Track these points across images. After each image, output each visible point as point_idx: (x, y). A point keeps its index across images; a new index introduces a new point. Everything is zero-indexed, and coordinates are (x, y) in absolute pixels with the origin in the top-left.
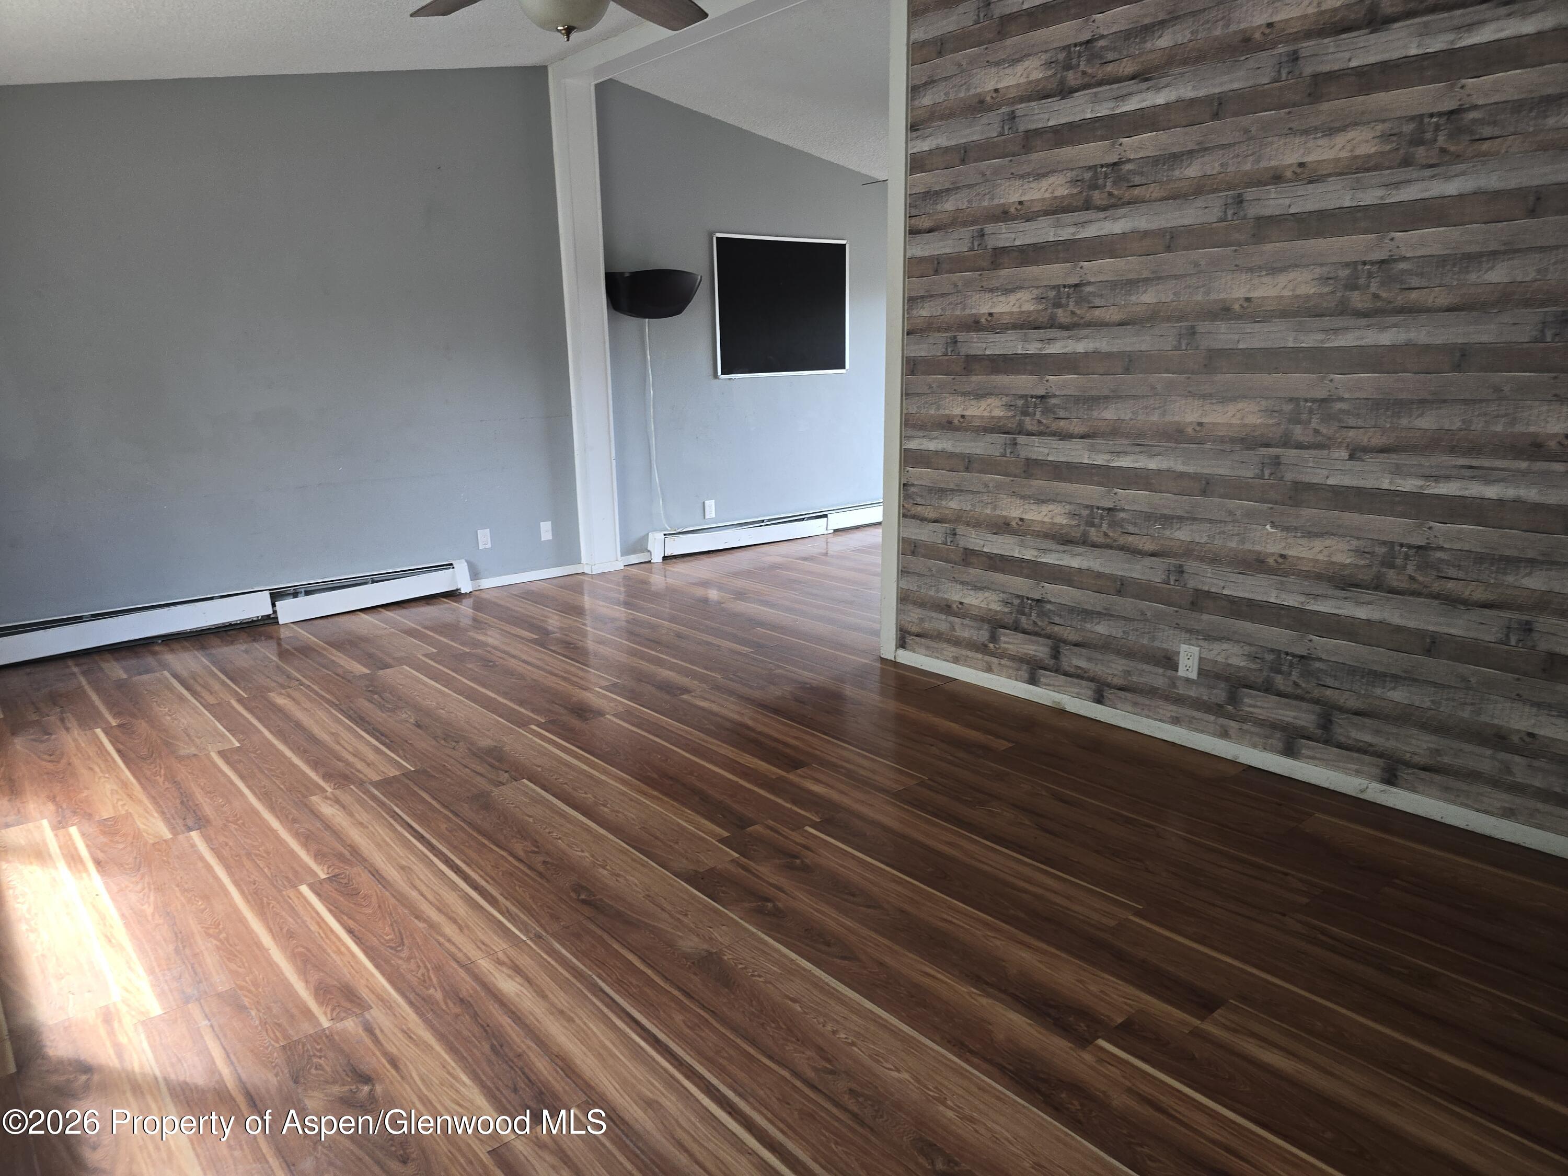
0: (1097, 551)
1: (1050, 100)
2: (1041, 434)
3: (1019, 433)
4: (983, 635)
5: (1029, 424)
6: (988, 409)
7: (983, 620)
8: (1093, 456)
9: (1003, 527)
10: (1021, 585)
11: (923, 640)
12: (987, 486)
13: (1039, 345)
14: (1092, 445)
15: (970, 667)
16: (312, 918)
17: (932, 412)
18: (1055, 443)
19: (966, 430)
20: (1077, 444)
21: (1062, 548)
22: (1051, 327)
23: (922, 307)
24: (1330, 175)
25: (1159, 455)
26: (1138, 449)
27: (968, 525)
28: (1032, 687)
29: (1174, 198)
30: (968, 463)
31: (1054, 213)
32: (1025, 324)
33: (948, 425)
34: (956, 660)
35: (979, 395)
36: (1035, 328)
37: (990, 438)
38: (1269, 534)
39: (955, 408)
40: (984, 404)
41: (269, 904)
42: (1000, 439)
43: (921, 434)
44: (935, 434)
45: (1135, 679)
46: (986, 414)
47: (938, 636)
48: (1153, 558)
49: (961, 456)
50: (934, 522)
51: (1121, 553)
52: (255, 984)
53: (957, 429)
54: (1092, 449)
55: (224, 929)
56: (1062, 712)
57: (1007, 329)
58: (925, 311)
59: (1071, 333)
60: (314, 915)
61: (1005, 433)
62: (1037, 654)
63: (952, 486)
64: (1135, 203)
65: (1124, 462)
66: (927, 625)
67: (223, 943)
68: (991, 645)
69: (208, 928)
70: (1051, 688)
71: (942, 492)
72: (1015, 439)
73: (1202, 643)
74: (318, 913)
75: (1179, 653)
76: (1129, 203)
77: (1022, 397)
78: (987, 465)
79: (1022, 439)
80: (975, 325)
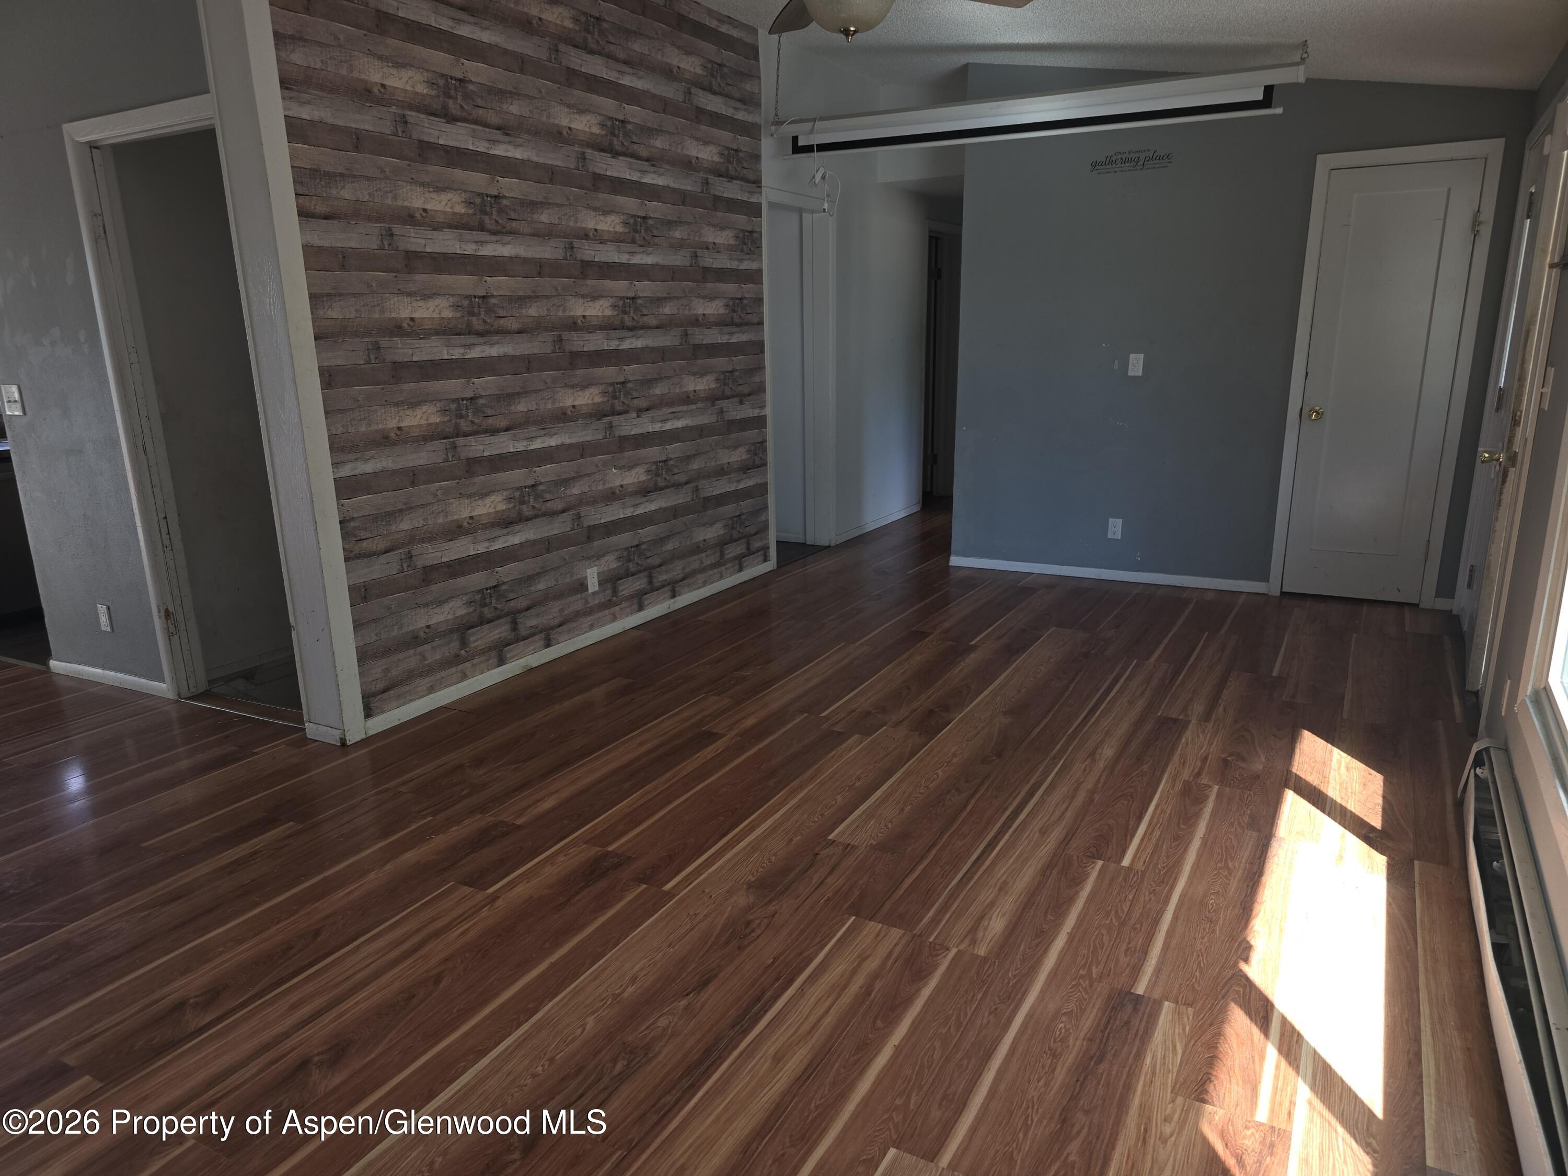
0: (530, 523)
1: (437, 119)
2: (475, 433)
3: (457, 436)
4: (452, 647)
5: (464, 425)
6: (425, 417)
7: (451, 631)
8: (516, 444)
9: (456, 531)
10: (478, 580)
11: (392, 692)
12: (435, 495)
13: (462, 350)
14: (514, 435)
15: (446, 687)
16: (1150, 839)
17: (363, 429)
18: (487, 439)
19: (406, 443)
20: (503, 438)
21: (505, 531)
22: (469, 334)
23: (330, 307)
24: (608, 240)
25: (556, 434)
26: (543, 432)
27: (423, 542)
28: (504, 667)
29: (537, 235)
30: (413, 476)
31: (457, 228)
32: (446, 331)
33: (384, 441)
34: (431, 690)
35: (414, 404)
36: (457, 334)
37: (430, 446)
38: (615, 474)
39: (390, 420)
40: (419, 412)
41: (1164, 868)
42: (439, 445)
43: (353, 456)
44: (372, 453)
45: (566, 612)
46: (423, 422)
47: (410, 676)
48: (564, 514)
49: (404, 472)
50: (386, 552)
51: (545, 518)
52: (1232, 824)
53: (395, 443)
54: (515, 439)
55: (1215, 869)
56: (531, 670)
57: (431, 334)
58: (335, 312)
59: (486, 339)
60: (1146, 840)
61: (444, 438)
62: (501, 635)
63: (400, 506)
64: (515, 234)
65: (536, 445)
66: (394, 673)
67: (1226, 859)
68: (463, 652)
69: (1226, 877)
70: (515, 658)
71: (390, 516)
72: (454, 442)
73: (596, 563)
74: (1142, 840)
75: (586, 577)
76: (511, 233)
77: (454, 400)
78: (431, 474)
79: (460, 441)
80: (398, 329)
